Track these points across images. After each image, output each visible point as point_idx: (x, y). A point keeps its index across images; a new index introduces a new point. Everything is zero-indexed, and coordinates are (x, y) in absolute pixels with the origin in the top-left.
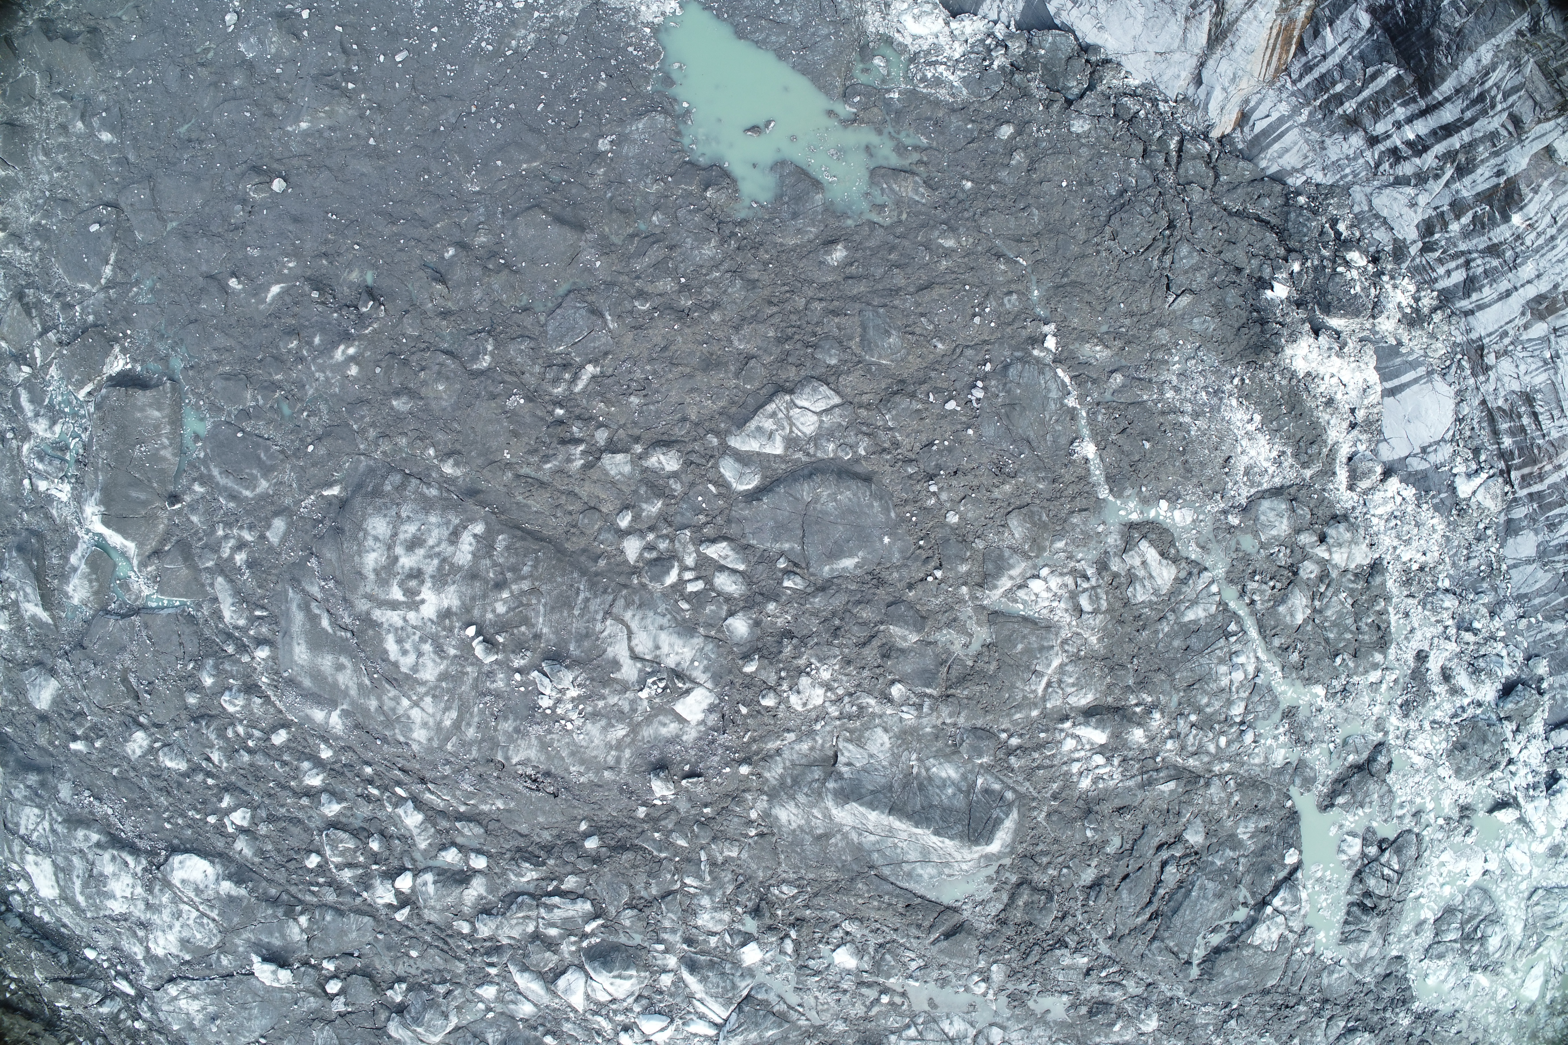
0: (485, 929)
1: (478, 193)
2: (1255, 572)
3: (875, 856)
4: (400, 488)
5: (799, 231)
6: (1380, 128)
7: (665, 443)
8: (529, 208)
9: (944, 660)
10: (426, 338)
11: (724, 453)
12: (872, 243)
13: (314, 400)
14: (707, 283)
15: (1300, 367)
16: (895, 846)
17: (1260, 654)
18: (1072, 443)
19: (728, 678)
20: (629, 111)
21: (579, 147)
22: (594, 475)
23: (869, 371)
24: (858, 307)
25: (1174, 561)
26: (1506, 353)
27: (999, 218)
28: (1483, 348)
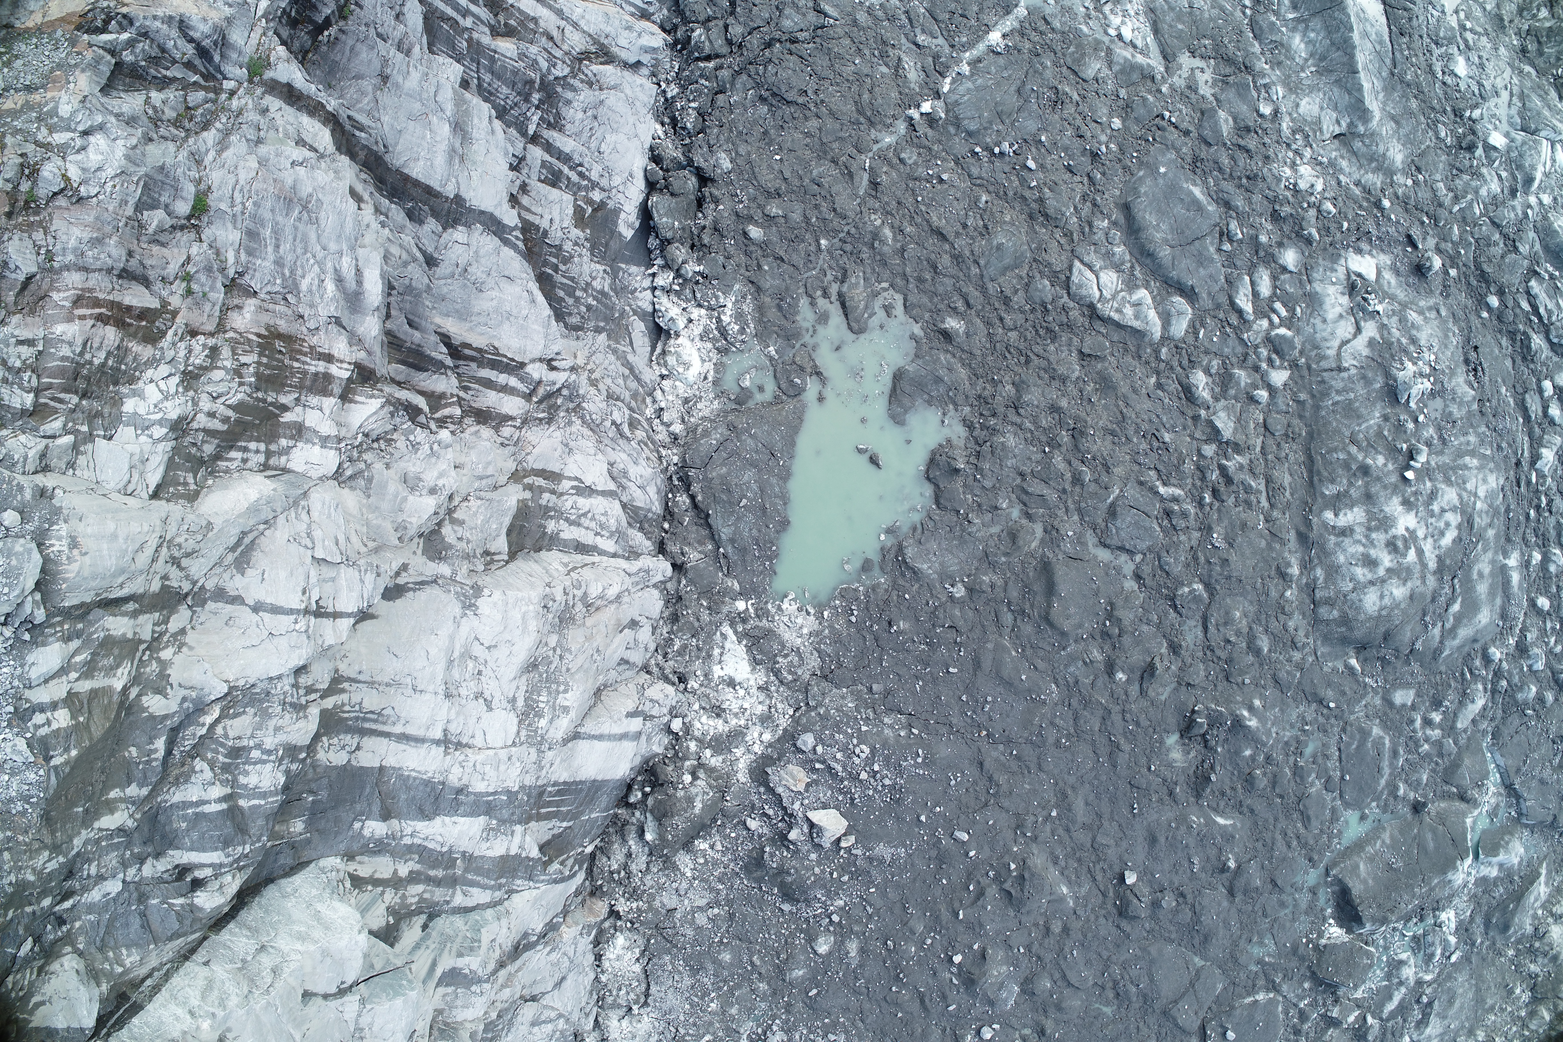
1: (1056, 682)
4: (1330, 602)
5: (951, 370)
7: (1188, 392)
8: (1052, 625)
9: (1223, 81)
10: (1201, 654)
11: (1168, 338)
12: (925, 300)
13: (1292, 725)
14: (1038, 427)
16: (1370, 61)
18: (999, 54)
19: (1331, 249)
20: (916, 586)
21: (970, 614)
22: (1240, 438)
23: (1039, 248)
24: (990, 285)
27: (839, 201)
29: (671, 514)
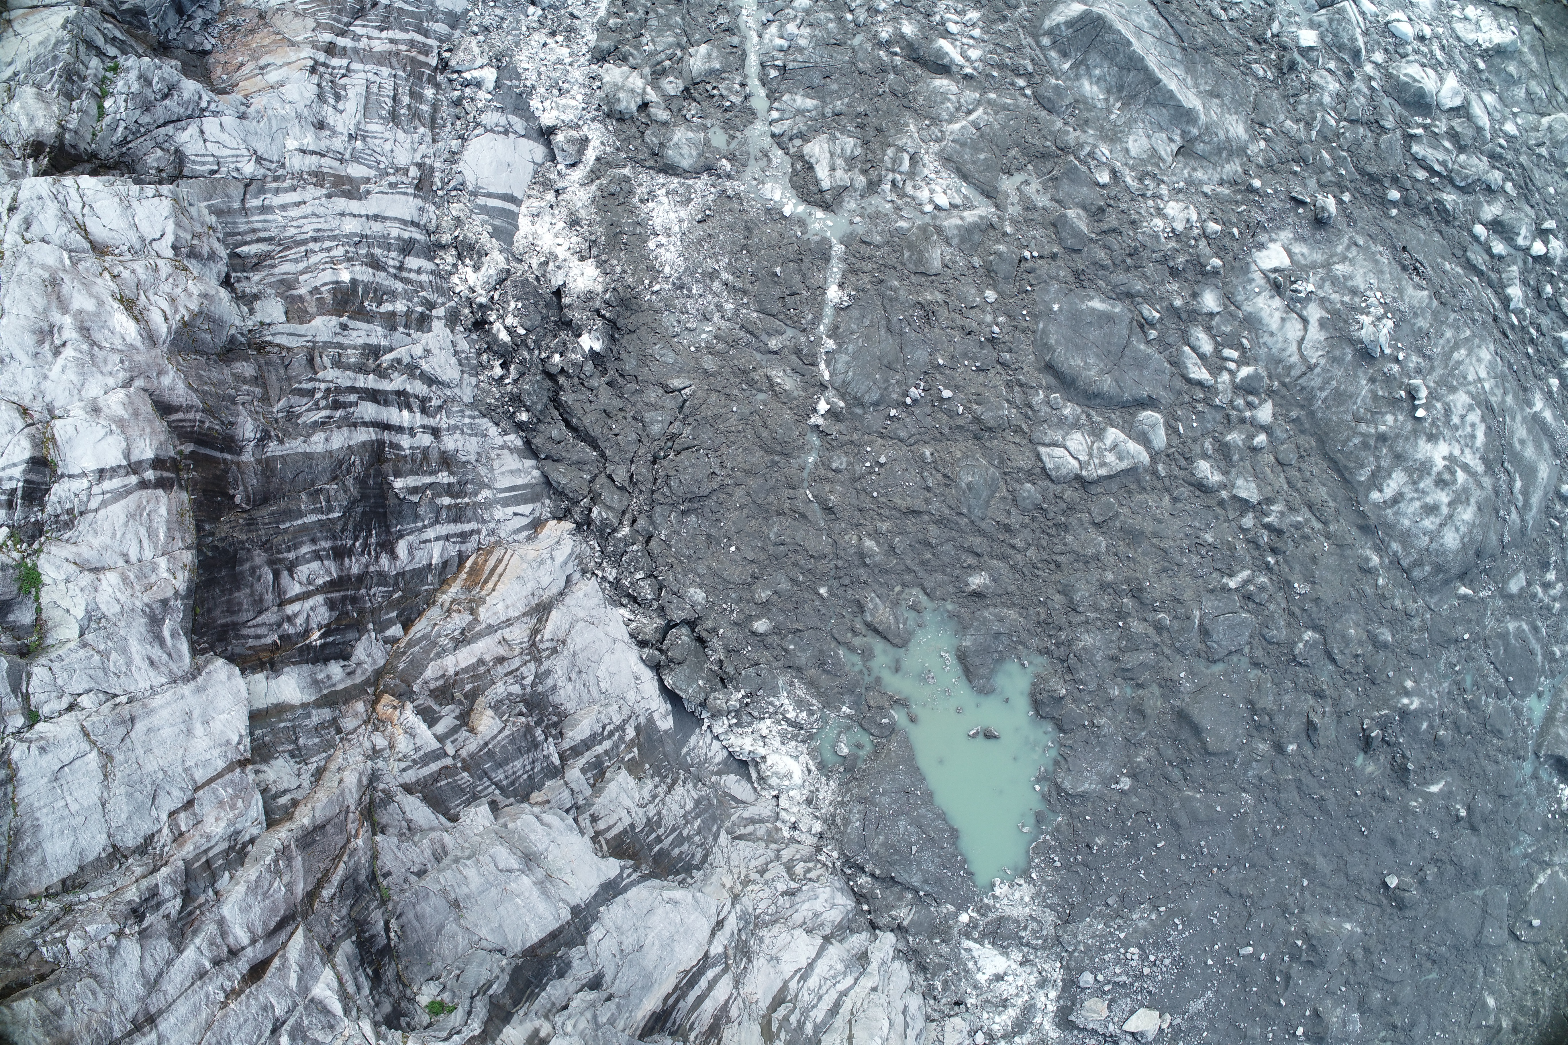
0: (1496, 177)
1: (1245, 791)
2: (726, 110)
3: (1178, 56)
4: (1418, 563)
5: (1001, 620)
6: (426, 440)
7: (1201, 487)
8: (1214, 754)
9: (1052, 181)
10: (1342, 682)
11: (1157, 453)
12: (940, 577)
13: (1445, 676)
14: (1102, 612)
15: (590, 269)
16: (1160, 54)
17: (756, 38)
18: (847, 307)
19: (1236, 264)
20: (1089, 804)
21: (1146, 792)
22: (1268, 491)
23: (1002, 461)
24: (983, 525)
25: (801, 157)
26: (397, 170)
27: (811, 546)
28: (417, 187)
29: (864, 896)
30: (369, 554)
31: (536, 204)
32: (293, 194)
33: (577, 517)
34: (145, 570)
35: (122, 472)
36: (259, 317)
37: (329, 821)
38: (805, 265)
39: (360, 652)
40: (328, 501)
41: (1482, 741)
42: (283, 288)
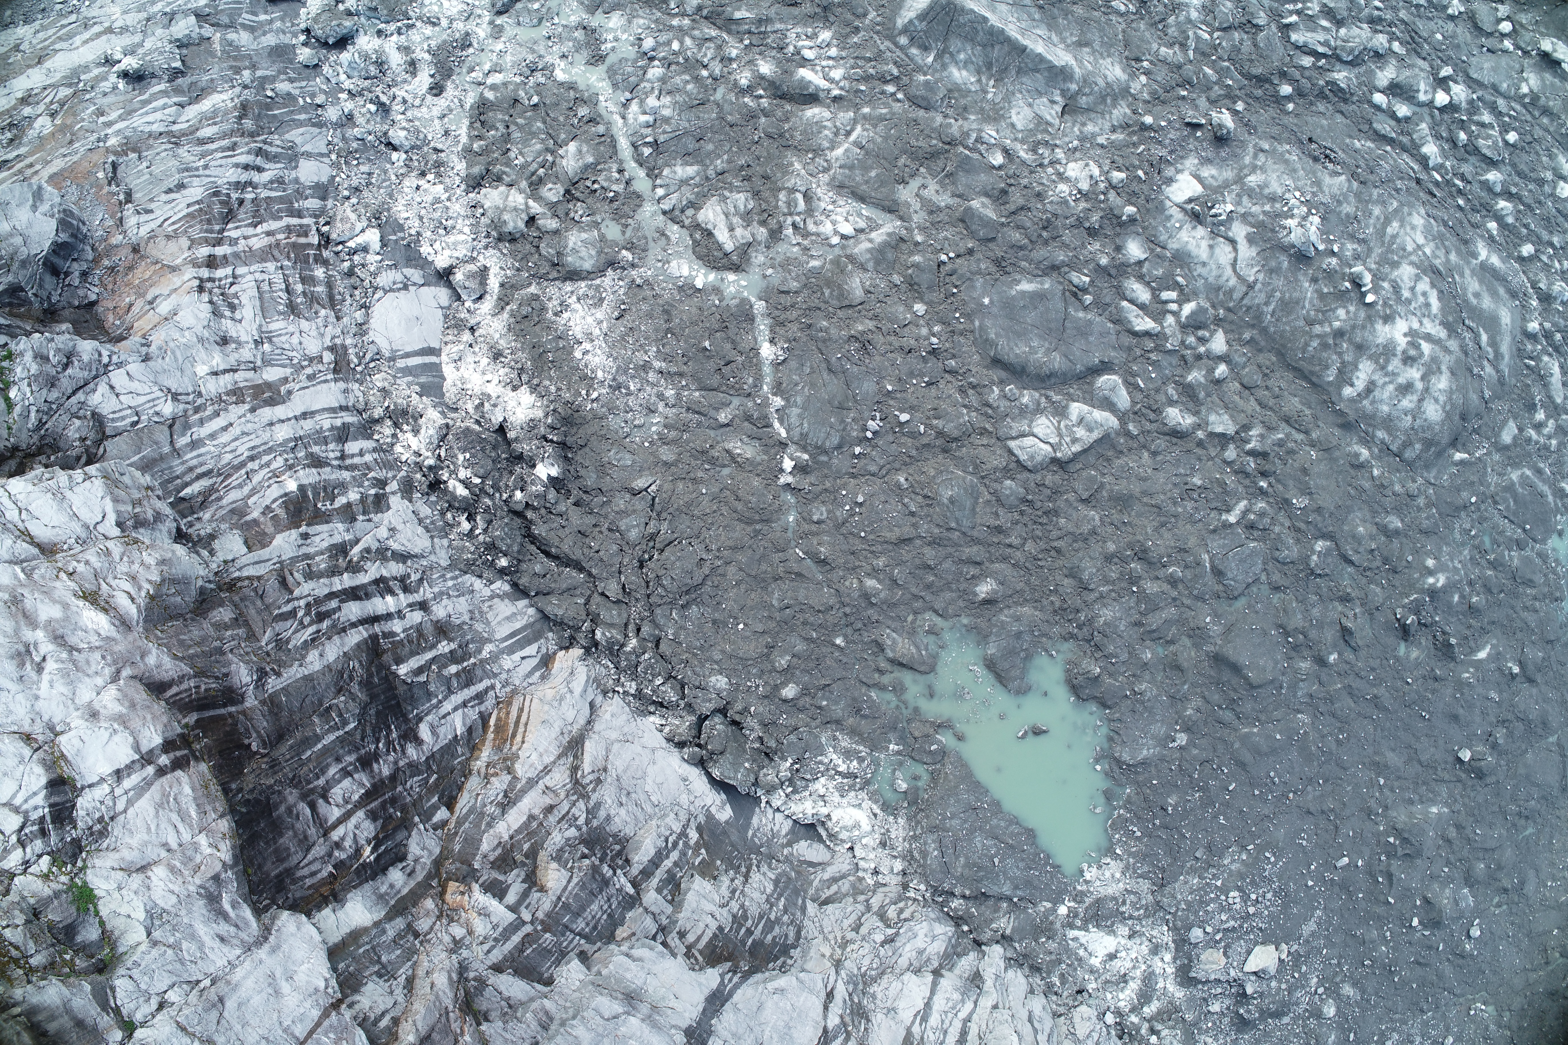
0: (1381, 40)
1: (1299, 712)
2: (611, 201)
3: (1037, 16)
4: (1407, 444)
5: (1018, 619)
6: (417, 617)
7: (1176, 434)
8: (1259, 686)
9: (948, 178)
10: (1364, 580)
11: (1124, 414)
12: (948, 595)
13: (1463, 544)
14: (1113, 583)
15: (526, 397)
16: (1019, 20)
18: (784, 361)
19: (1150, 206)
20: (1153, 769)
21: (1204, 741)
22: (1242, 419)
23: (976, 467)
24: (975, 533)
25: (698, 226)
26: (311, 360)
27: (814, 602)
28: (335, 371)
29: (961, 918)
30: (395, 750)
31: (455, 349)
32: (218, 420)
33: (583, 642)
34: (187, 852)
35: (137, 766)
36: (220, 556)
37: (433, 1029)
38: (732, 332)
39: (414, 848)
40: (340, 715)
41: (1516, 595)
42: (236, 518)
